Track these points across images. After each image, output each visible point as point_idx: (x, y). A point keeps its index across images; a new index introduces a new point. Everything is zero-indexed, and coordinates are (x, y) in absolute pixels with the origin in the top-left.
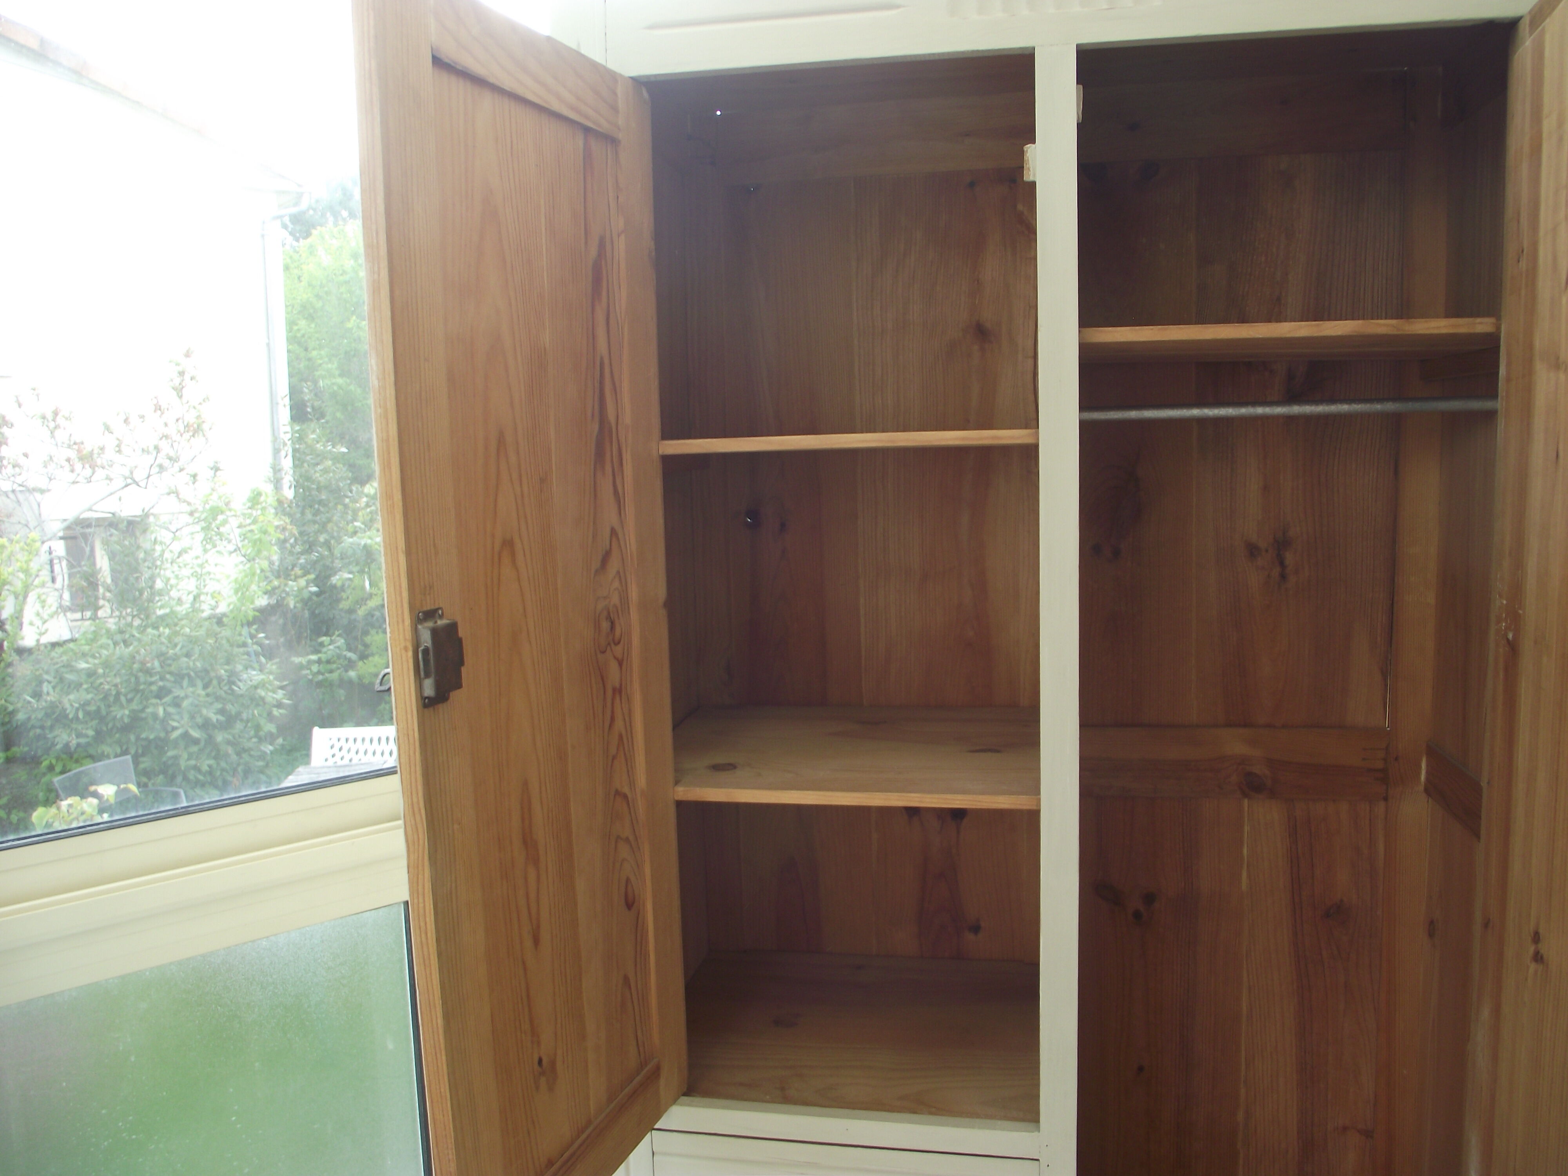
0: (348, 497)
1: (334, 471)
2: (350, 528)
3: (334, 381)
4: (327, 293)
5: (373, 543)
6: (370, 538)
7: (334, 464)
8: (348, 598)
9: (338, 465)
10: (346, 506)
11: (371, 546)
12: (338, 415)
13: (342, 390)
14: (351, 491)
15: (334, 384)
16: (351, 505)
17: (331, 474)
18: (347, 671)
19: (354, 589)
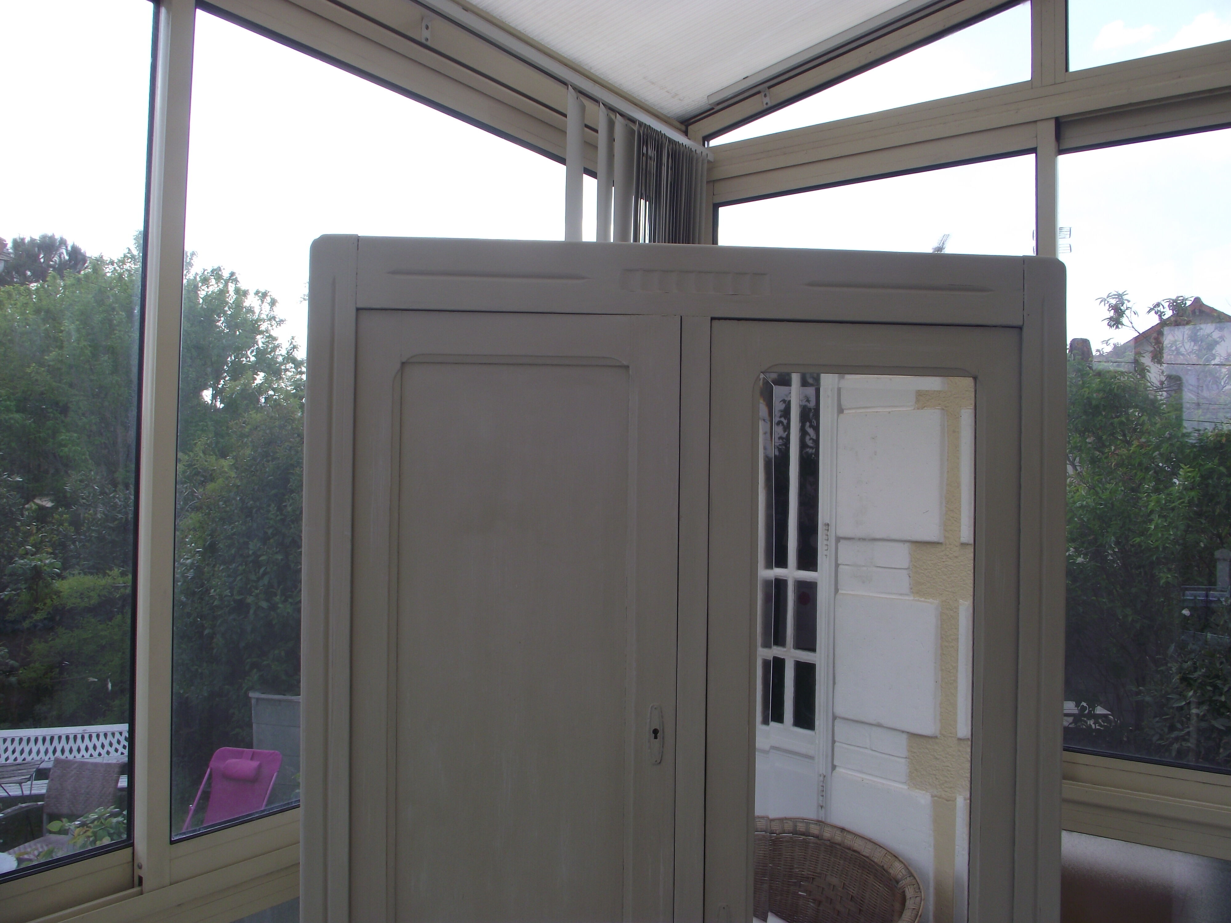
0: (19, 520)
1: (8, 497)
2: (21, 551)
3: (12, 416)
4: (11, 341)
5: (43, 564)
6: (41, 560)
7: (8, 491)
8: (14, 611)
9: (12, 493)
10: (17, 528)
11: (40, 567)
12: (13, 444)
13: (18, 423)
14: (22, 516)
15: (10, 418)
16: (22, 528)
17: (5, 500)
18: (8, 676)
19: (20, 603)
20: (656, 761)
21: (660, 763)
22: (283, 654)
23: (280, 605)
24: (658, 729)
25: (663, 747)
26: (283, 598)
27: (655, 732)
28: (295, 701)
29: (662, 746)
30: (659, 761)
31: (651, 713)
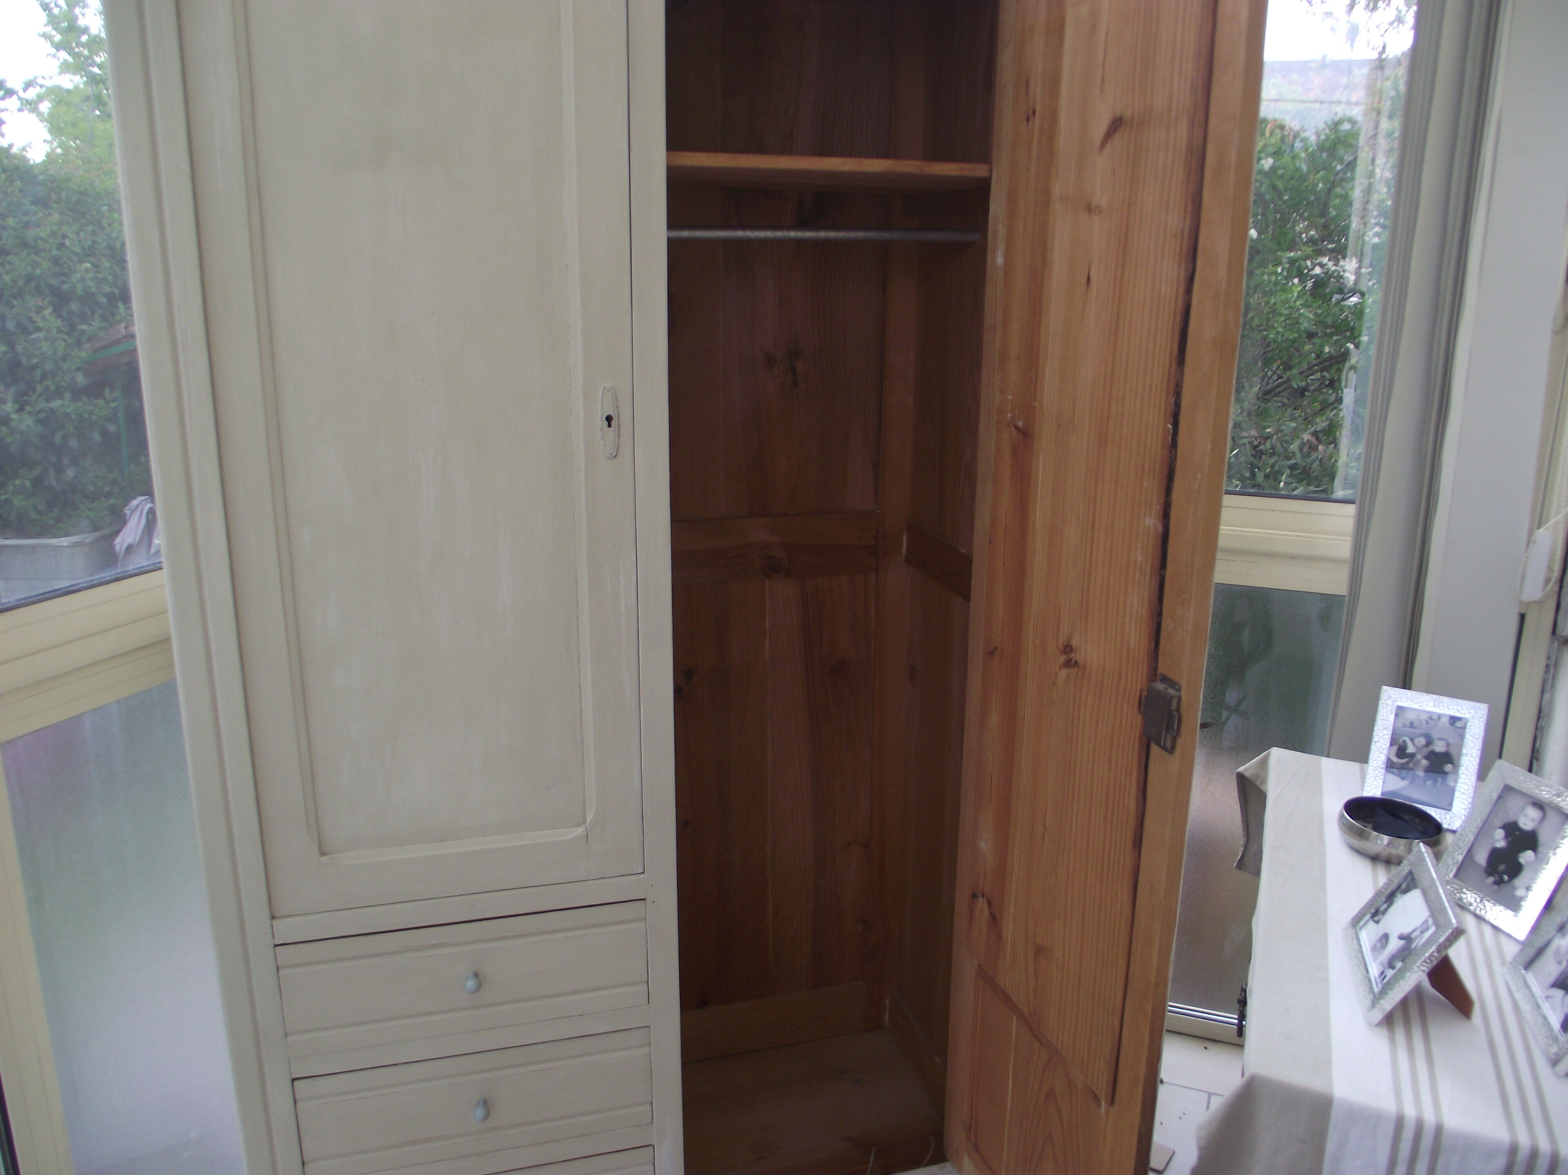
20: (611, 454)
21: (616, 456)
22: (28, 484)
23: (14, 416)
24: (613, 416)
25: (619, 436)
26: (17, 407)
27: (609, 419)
28: (57, 544)
29: (617, 436)
30: (614, 454)
31: (603, 396)
